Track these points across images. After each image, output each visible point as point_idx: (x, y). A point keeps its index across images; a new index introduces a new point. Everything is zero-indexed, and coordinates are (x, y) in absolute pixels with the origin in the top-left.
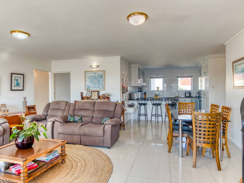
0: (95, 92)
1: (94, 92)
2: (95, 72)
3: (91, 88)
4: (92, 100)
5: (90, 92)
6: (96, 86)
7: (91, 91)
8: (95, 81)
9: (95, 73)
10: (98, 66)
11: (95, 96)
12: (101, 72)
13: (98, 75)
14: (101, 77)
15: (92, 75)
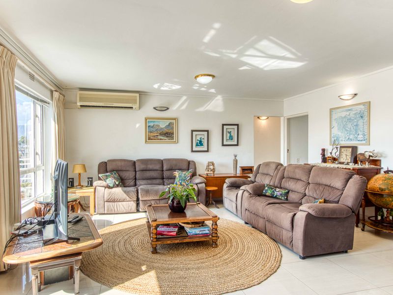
0: (348, 149)
1: (345, 149)
2: (349, 108)
3: (342, 140)
4: (340, 163)
5: (337, 148)
6: (351, 137)
7: (341, 147)
8: (349, 125)
9: (350, 110)
10: (355, 94)
11: (346, 156)
12: (362, 107)
13: (355, 114)
14: (362, 117)
15: (343, 114)
